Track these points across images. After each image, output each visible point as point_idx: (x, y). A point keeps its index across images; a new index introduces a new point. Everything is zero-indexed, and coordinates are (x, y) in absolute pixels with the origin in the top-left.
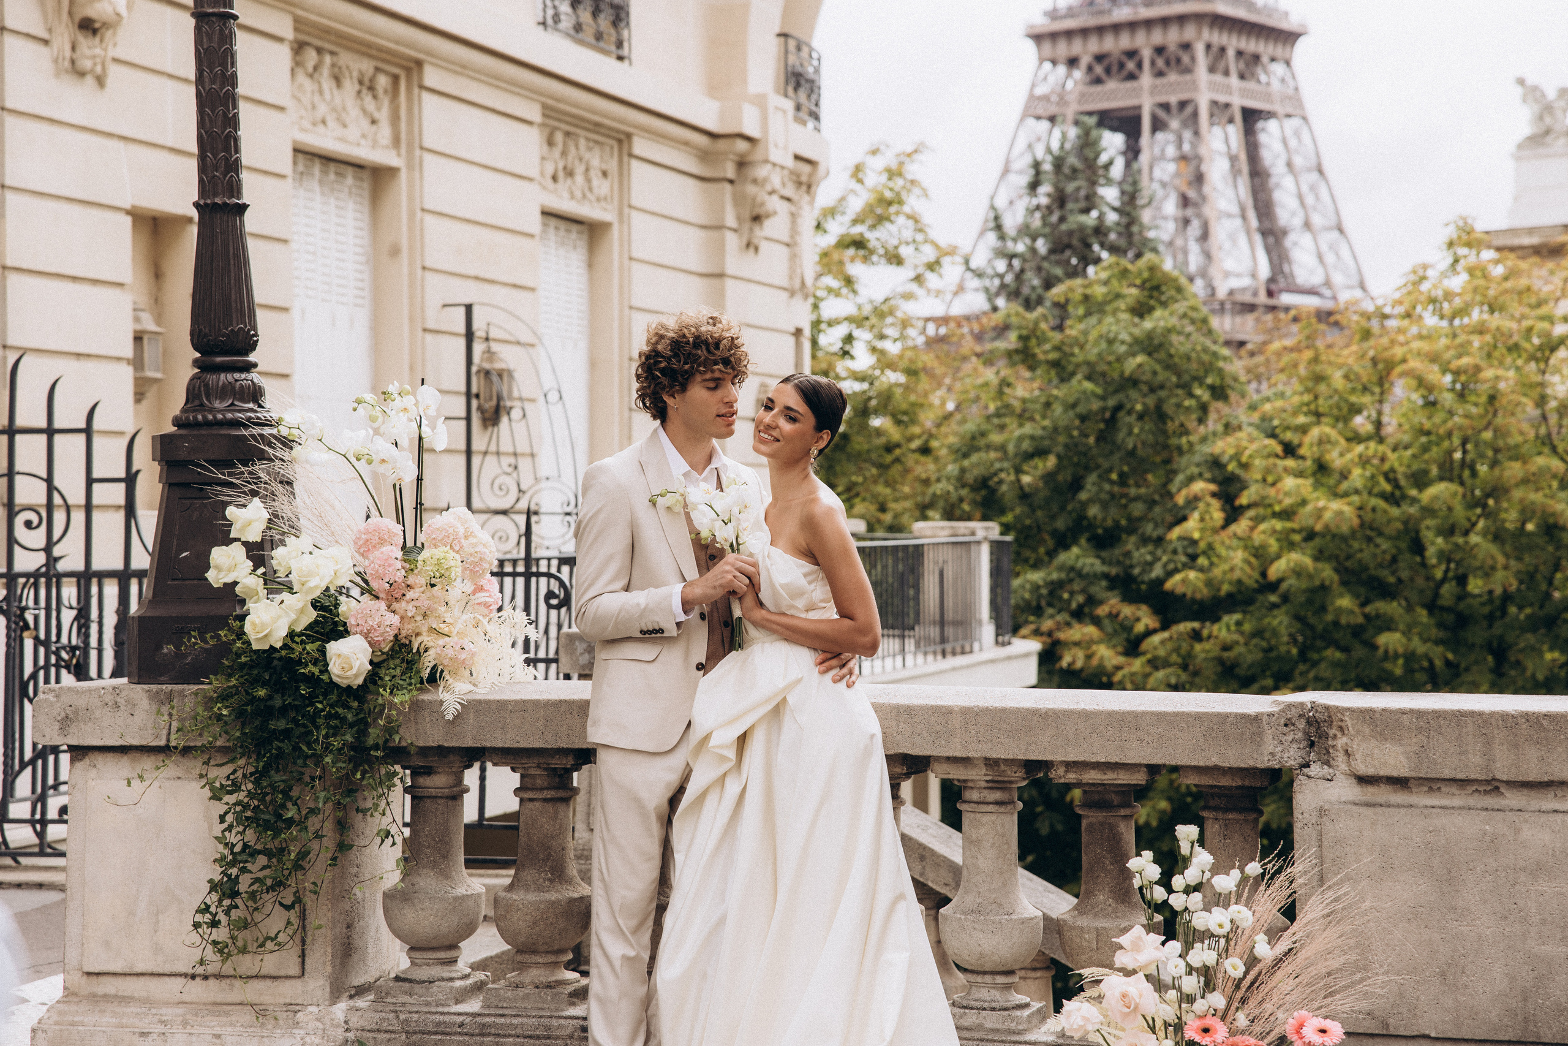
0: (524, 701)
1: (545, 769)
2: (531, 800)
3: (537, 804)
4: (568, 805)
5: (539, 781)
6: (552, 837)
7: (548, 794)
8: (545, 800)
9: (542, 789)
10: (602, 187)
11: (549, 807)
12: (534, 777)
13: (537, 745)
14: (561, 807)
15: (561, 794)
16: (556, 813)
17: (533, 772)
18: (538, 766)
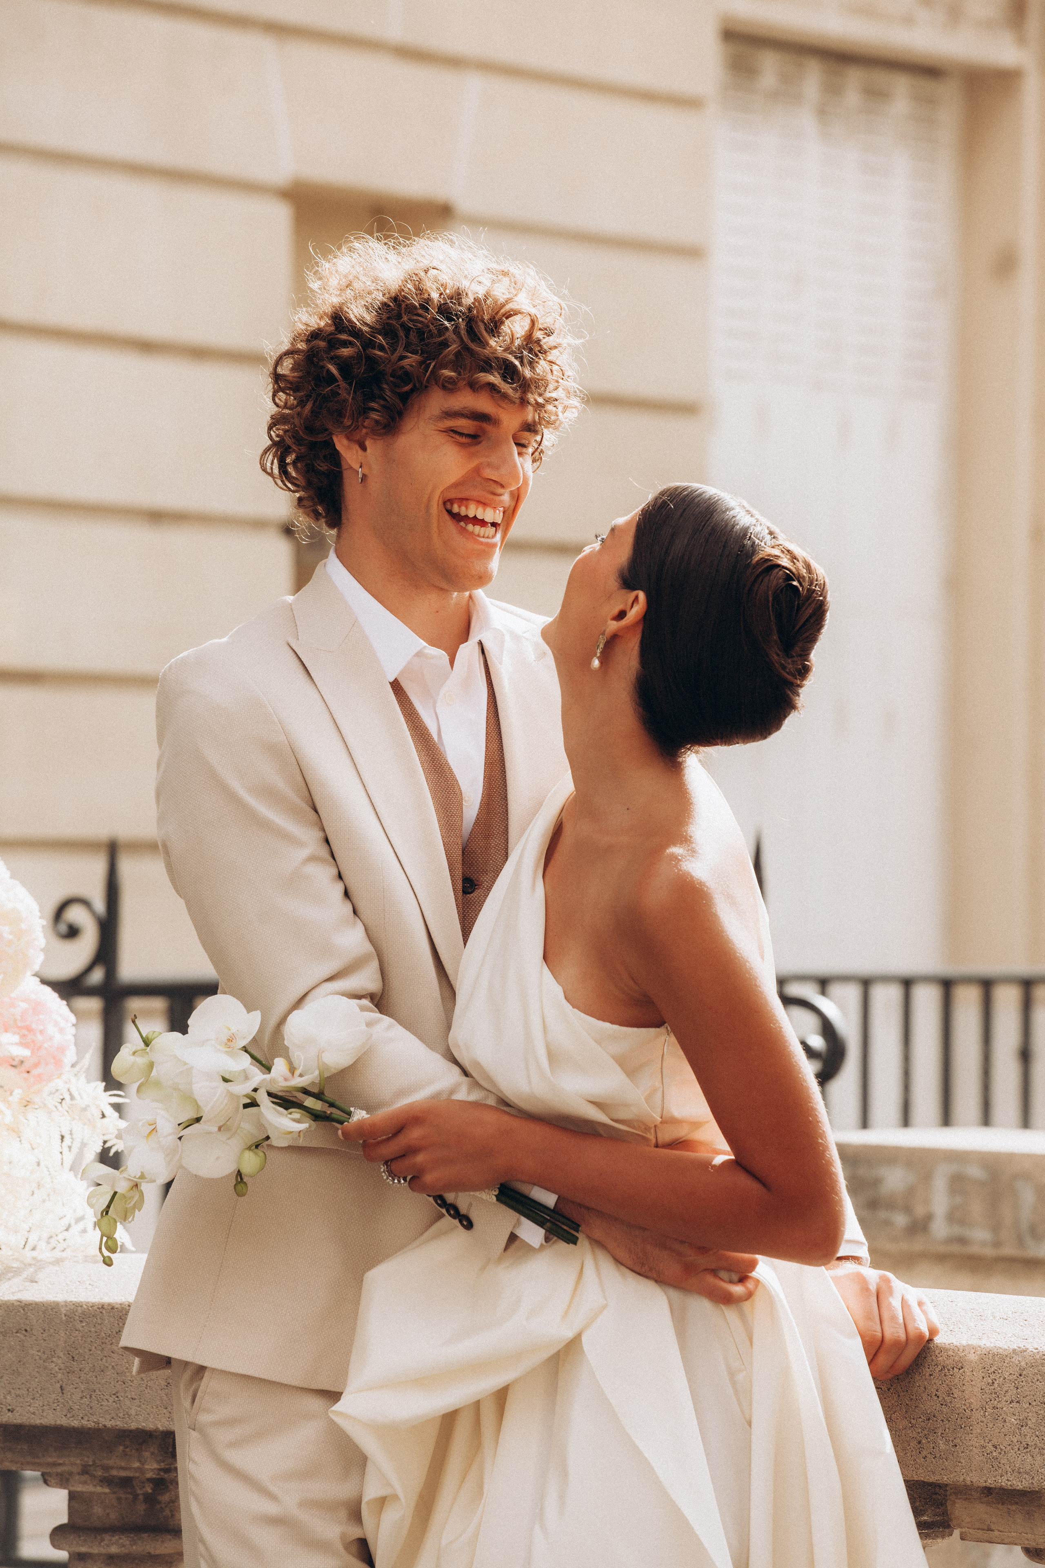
0: (25, 1307)
9: (108, 1531)
12: (87, 1498)
15: (151, 1544)
18: (87, 1472)
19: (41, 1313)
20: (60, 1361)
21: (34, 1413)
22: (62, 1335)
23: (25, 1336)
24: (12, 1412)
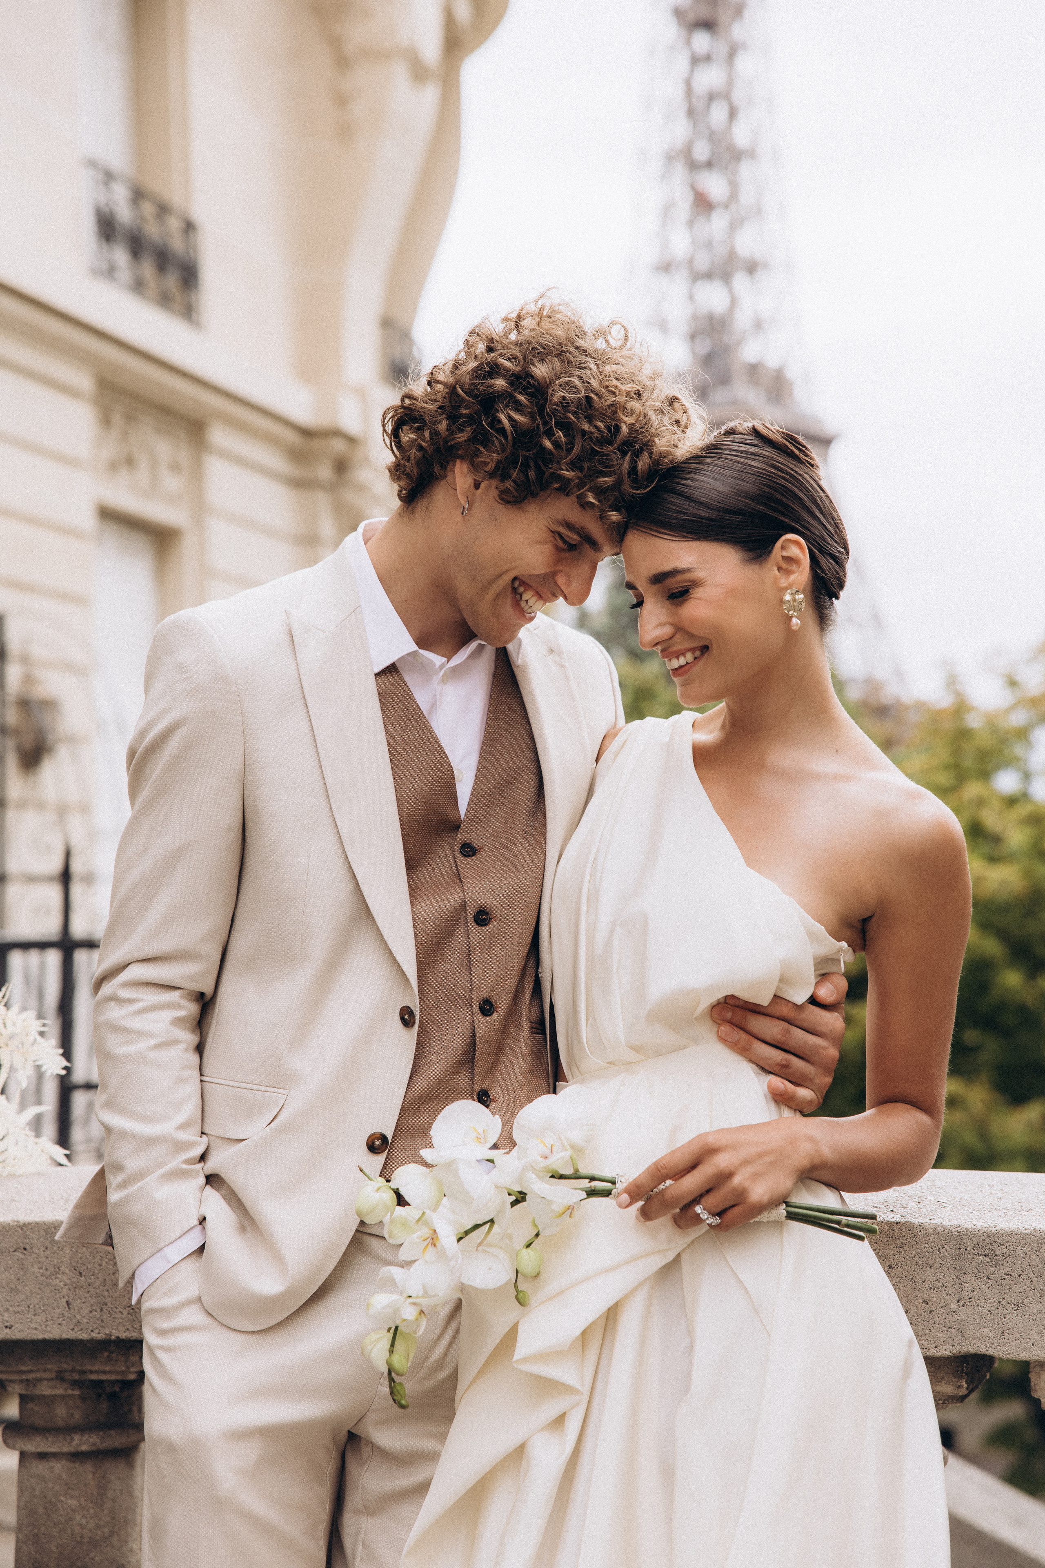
0: (24, 1227)
1: (74, 1383)
2: (43, 1456)
3: (58, 1467)
4: (131, 1465)
5: (61, 1411)
6: (94, 1544)
7: (83, 1442)
8: (77, 1456)
9: (68, 1430)
10: (172, 483)
11: (86, 1470)
12: (49, 1400)
13: (55, 1332)
14: (114, 1470)
15: (116, 1440)
16: (102, 1486)
17: (45, 1390)
18: (60, 1377)
19: (41, 1231)
20: (65, 1278)
21: (36, 1329)
22: (67, 1252)
23: (24, 1254)
24: (10, 1328)
